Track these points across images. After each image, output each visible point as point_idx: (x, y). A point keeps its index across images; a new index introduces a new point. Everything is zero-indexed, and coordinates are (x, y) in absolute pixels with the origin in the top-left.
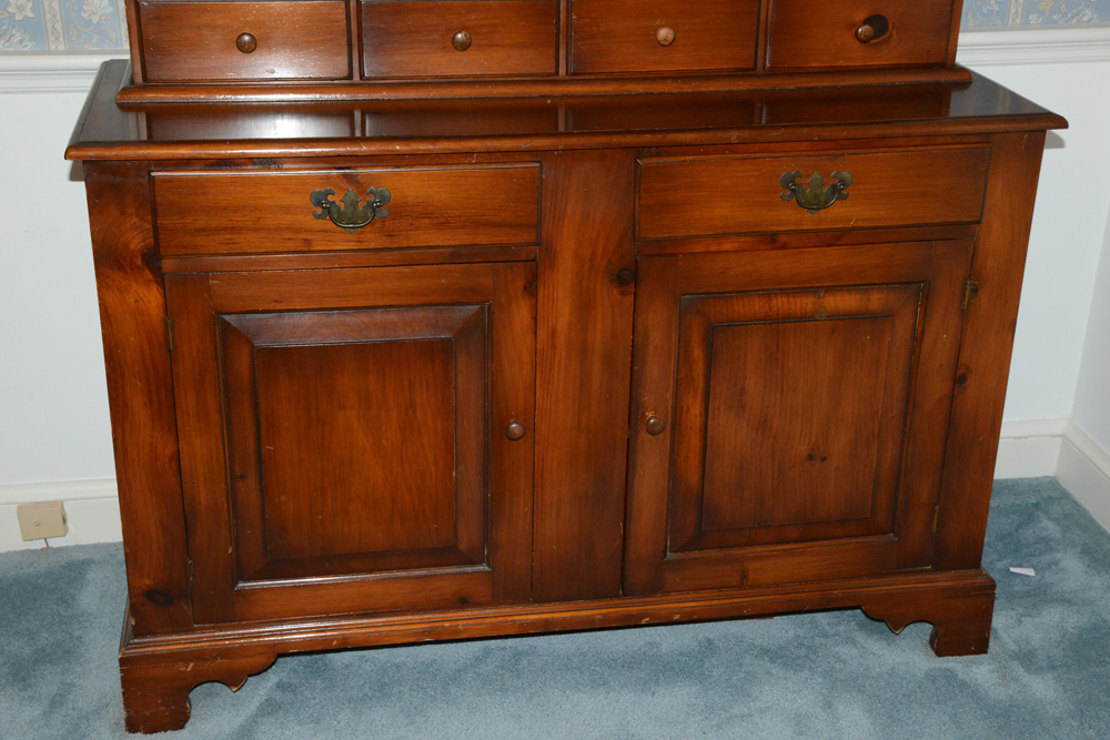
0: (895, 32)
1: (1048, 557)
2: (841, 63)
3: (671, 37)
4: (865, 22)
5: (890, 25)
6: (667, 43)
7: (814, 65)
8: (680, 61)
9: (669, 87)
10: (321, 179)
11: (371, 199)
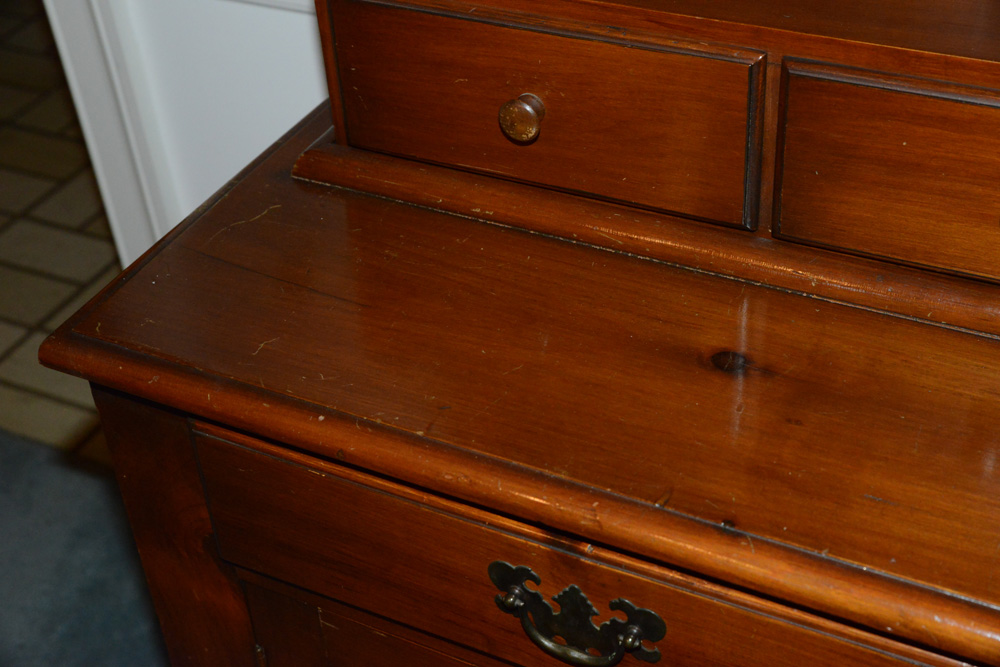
10: (512, 544)
11: (621, 619)
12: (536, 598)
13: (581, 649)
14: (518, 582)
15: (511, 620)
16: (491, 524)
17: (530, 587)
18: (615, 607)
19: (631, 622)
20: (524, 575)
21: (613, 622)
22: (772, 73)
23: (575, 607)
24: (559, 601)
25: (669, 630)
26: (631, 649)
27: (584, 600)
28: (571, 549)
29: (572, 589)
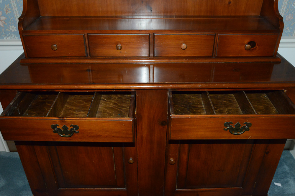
0: (258, 46)
1: (285, 180)
2: (239, 55)
3: (185, 47)
4: (249, 43)
5: (256, 44)
6: (184, 49)
7: (231, 55)
8: (189, 53)
9: (184, 61)
10: (54, 121)
11: (72, 128)
12: (59, 129)
13: (67, 135)
14: (56, 127)
15: (56, 134)
16: (50, 119)
17: (58, 127)
18: (71, 126)
19: (74, 128)
20: (57, 125)
21: (71, 129)
22: (86, 36)
23: (65, 128)
24: (63, 128)
25: (79, 127)
26: (75, 131)
27: (66, 127)
28: (63, 119)
29: (64, 125)
